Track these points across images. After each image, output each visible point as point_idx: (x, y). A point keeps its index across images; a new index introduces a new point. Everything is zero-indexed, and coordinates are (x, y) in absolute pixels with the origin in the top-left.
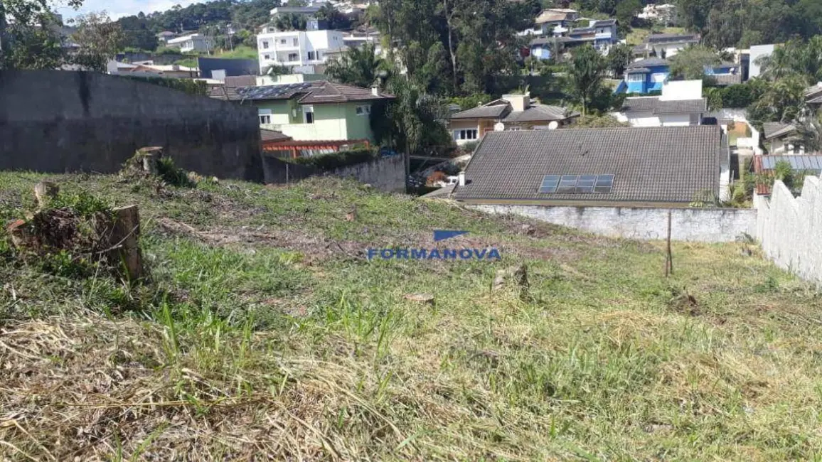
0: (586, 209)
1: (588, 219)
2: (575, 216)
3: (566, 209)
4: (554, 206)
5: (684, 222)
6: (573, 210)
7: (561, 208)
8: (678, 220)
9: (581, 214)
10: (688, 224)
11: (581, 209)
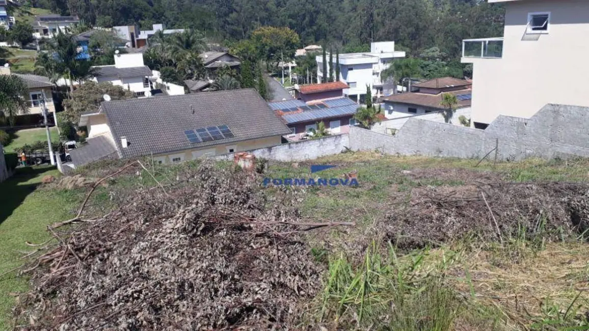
0: (273, 148)
1: (274, 154)
2: (267, 154)
3: (262, 150)
4: (255, 150)
5: (319, 146)
6: (266, 150)
7: (259, 150)
8: (317, 145)
9: (270, 152)
10: (322, 147)
11: (270, 149)
